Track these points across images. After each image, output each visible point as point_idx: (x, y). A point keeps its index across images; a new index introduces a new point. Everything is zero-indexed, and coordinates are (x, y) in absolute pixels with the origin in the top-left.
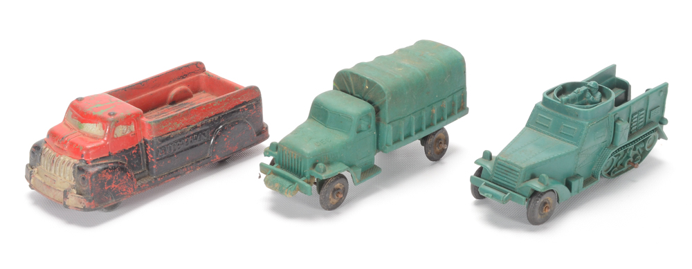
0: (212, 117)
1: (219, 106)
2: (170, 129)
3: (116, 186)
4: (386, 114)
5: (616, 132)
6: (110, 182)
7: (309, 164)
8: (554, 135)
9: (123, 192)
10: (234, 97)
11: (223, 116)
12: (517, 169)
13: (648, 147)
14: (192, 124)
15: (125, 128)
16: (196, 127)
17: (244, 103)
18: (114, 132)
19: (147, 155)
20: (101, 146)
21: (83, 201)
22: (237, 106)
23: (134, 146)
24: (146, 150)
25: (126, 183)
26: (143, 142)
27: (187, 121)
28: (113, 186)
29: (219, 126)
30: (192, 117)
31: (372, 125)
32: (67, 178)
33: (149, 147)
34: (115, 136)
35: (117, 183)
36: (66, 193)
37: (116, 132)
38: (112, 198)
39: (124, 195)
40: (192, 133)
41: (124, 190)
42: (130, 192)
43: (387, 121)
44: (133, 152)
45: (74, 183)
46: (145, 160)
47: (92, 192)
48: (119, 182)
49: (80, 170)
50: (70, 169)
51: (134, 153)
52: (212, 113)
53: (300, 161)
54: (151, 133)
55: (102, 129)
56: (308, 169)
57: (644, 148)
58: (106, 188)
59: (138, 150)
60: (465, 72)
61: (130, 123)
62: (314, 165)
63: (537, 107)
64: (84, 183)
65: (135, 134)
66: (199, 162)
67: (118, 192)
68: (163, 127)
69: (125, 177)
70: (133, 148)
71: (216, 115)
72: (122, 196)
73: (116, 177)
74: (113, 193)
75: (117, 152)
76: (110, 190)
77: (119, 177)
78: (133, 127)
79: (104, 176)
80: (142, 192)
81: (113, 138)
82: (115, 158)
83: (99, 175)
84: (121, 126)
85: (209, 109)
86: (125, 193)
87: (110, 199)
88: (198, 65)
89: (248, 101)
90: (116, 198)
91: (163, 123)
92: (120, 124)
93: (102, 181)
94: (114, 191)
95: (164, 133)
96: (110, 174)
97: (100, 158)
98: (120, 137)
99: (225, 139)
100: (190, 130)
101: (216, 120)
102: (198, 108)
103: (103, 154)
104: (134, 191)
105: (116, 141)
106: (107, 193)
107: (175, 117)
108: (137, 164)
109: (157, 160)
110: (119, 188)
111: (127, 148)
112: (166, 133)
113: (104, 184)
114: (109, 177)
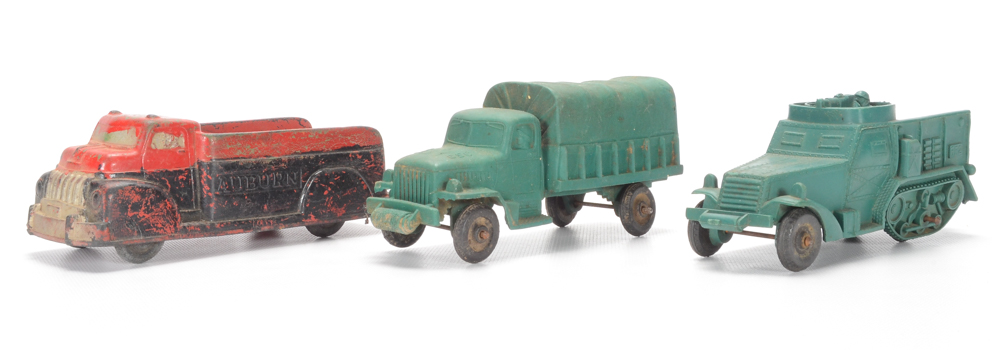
0: (305, 153)
1: (317, 140)
2: (239, 153)
3: (147, 216)
4: (557, 132)
5: (903, 154)
6: (136, 207)
7: (436, 182)
8: (811, 153)
9: (157, 228)
11: (322, 156)
12: (757, 181)
13: (952, 205)
14: (274, 155)
15: (169, 138)
16: (280, 161)
17: (356, 147)
18: (151, 140)
19: (201, 186)
20: (129, 158)
21: (91, 229)
22: (345, 148)
23: (183, 169)
24: (200, 178)
25: (163, 216)
26: (196, 167)
27: (267, 149)
28: (141, 213)
29: (316, 170)
30: (274, 145)
31: (535, 144)
32: (76, 201)
33: (205, 174)
34: (153, 147)
35: (148, 211)
36: (69, 222)
37: (154, 140)
38: (138, 232)
40: (273, 168)
41: (160, 226)
42: (168, 230)
43: (559, 141)
44: (180, 177)
45: (84, 208)
46: (199, 195)
47: (106, 215)
48: (152, 210)
49: (94, 185)
50: (80, 187)
51: (182, 180)
52: (306, 148)
53: (423, 180)
54: (208, 151)
55: (135, 135)
56: (435, 190)
57: (944, 204)
58: (130, 214)
59: (188, 177)
60: (675, 109)
61: (180, 135)
62: (444, 186)
63: (782, 125)
64: (96, 203)
65: (185, 152)
66: (283, 217)
67: (149, 227)
68: (229, 147)
69: (162, 205)
70: (181, 172)
71: (312, 152)
72: (155, 234)
73: (147, 202)
74: (141, 224)
75: (154, 170)
76: (137, 220)
77: (152, 203)
78: (182, 141)
79: (127, 194)
80: (188, 237)
81: (150, 148)
82: (150, 179)
83: (120, 191)
84: (163, 133)
85: (301, 140)
86: (161, 231)
87: (135, 234)
88: (302, 122)
89: (362, 145)
90: (146, 234)
91: (229, 140)
92: (161, 130)
93: (123, 201)
94: (142, 223)
95: (229, 156)
96: (137, 193)
97: (127, 174)
98: (161, 150)
99: (326, 193)
100: (271, 163)
101: (312, 160)
102: (284, 134)
103: (131, 168)
104: (176, 232)
105: (154, 154)
106: (131, 222)
107: (247, 136)
108: (185, 197)
109: (216, 195)
110: (152, 221)
111: (171, 170)
112: (232, 156)
113: (127, 208)
114: (136, 198)
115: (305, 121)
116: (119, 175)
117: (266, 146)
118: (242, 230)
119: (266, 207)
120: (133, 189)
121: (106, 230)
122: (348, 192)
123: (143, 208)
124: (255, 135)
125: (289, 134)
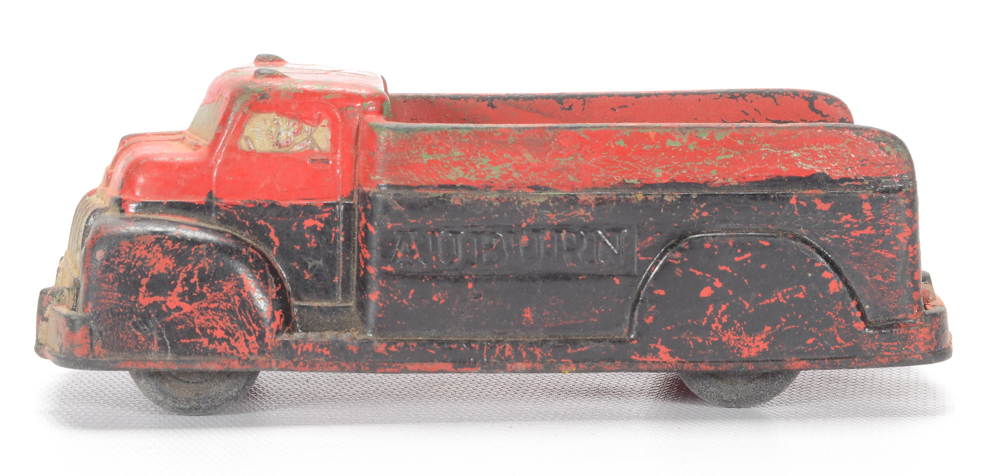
0: (654, 186)
1: (693, 156)
2: (455, 175)
3: (187, 308)
6: (160, 285)
9: (212, 339)
10: (768, 140)
11: (704, 199)
15: (288, 127)
16: (573, 201)
17: (812, 180)
18: (241, 128)
21: (60, 325)
22: (778, 181)
23: (318, 203)
24: (358, 228)
25: (231, 311)
26: (356, 201)
27: (536, 169)
28: (173, 300)
30: (562, 162)
34: (245, 145)
35: (190, 296)
37: (249, 130)
38: (162, 344)
39: (214, 352)
40: (553, 218)
41: (219, 334)
42: (241, 346)
44: (309, 223)
48: (202, 296)
50: (83, 227)
51: (313, 229)
52: (658, 174)
55: (219, 115)
58: (145, 300)
59: (331, 223)
61: (319, 121)
65: (329, 163)
66: (574, 343)
67: (191, 333)
68: (426, 158)
70: (310, 211)
71: (673, 185)
72: (206, 352)
73: (190, 274)
74: (169, 327)
75: (239, 202)
76: (160, 314)
77: (203, 279)
78: (321, 137)
79: (141, 252)
80: (295, 366)
81: (233, 148)
82: (229, 220)
83: (125, 244)
84: (273, 115)
85: (640, 152)
86: (222, 347)
87: (155, 347)
88: (818, 104)
89: (837, 175)
90: (181, 350)
91: (428, 142)
92: (268, 109)
93: (129, 267)
94: (174, 322)
95: (427, 181)
96: (165, 252)
97: (172, 206)
98: (265, 156)
99: (706, 292)
100: (544, 205)
101: (672, 206)
102: (594, 135)
103: (184, 192)
104: (261, 352)
105: (243, 163)
106: (145, 318)
107: (479, 134)
108: (317, 273)
109: (385, 275)
110: (199, 321)
111: (286, 204)
112: (435, 182)
113: (138, 285)
114: (162, 264)
115: (831, 100)
116: (145, 206)
117: (535, 162)
118: (449, 366)
119: (528, 314)
120: (158, 241)
121: (80, 333)
122: (779, 296)
123: (179, 289)
124: (505, 134)
125: (608, 135)
